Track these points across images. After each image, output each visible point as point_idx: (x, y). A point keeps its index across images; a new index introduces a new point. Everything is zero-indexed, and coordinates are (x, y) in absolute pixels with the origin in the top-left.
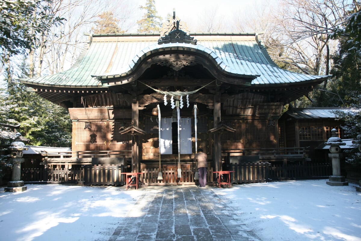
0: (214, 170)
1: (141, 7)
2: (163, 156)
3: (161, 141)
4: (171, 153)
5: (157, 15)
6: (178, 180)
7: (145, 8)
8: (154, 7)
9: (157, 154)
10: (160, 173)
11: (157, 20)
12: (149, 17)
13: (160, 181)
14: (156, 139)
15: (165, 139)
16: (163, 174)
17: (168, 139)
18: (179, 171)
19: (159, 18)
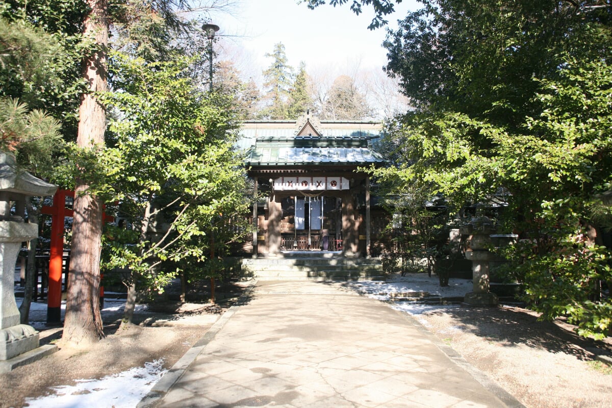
0: (336, 239)
1: (269, 55)
2: (298, 230)
3: (296, 218)
4: (303, 228)
5: (286, 64)
6: (308, 247)
7: (272, 55)
8: (283, 54)
9: (293, 229)
10: (296, 242)
11: (288, 70)
12: (277, 67)
13: (295, 247)
14: (291, 217)
15: (299, 217)
16: (298, 242)
17: (301, 217)
18: (310, 240)
19: (291, 68)
